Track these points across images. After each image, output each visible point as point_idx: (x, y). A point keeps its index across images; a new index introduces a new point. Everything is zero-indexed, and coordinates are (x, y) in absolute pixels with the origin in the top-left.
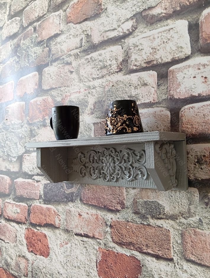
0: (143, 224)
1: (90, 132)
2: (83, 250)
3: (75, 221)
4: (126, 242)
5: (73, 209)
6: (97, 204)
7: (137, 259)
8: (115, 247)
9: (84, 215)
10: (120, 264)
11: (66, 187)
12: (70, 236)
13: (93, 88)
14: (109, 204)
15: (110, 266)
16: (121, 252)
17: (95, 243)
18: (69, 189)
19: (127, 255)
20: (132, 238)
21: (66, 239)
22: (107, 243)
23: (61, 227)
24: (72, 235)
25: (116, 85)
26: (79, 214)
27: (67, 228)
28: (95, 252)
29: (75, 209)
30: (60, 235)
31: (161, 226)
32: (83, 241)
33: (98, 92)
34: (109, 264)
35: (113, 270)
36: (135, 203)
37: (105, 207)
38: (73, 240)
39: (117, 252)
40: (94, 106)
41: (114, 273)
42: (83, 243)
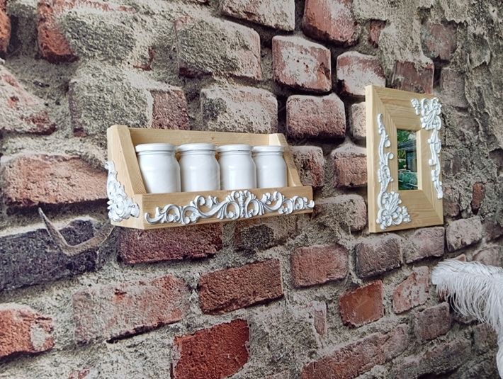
0: (250, 264)
1: (141, 109)
2: (136, 364)
3: (106, 313)
4: (225, 303)
5: (97, 288)
6: (165, 258)
7: (242, 320)
8: (207, 320)
9: (133, 290)
10: (216, 345)
11: (68, 240)
12: (93, 351)
13: (147, 13)
14: (193, 250)
15: (201, 357)
16: (217, 324)
17: (165, 335)
18: (78, 243)
19: (228, 323)
20: (234, 292)
21: (79, 366)
22: (193, 322)
23: (57, 346)
24: (99, 347)
25: (199, 27)
26: (116, 294)
27: (81, 340)
28: (167, 351)
29: (104, 286)
30: (56, 364)
31: (270, 257)
32: (135, 346)
33: (160, 26)
34: (198, 355)
35: (205, 362)
36: (238, 234)
37: (185, 257)
38: (105, 357)
39: (211, 327)
40: (150, 53)
41: (207, 366)
42: (132, 350)
